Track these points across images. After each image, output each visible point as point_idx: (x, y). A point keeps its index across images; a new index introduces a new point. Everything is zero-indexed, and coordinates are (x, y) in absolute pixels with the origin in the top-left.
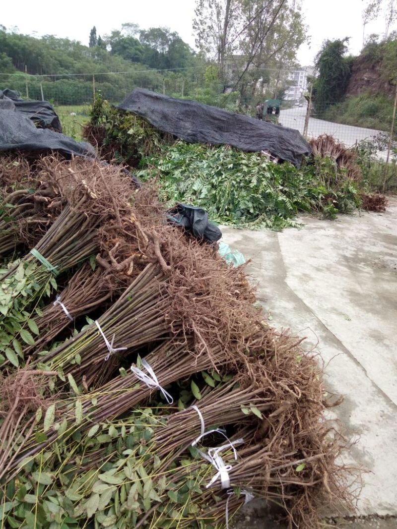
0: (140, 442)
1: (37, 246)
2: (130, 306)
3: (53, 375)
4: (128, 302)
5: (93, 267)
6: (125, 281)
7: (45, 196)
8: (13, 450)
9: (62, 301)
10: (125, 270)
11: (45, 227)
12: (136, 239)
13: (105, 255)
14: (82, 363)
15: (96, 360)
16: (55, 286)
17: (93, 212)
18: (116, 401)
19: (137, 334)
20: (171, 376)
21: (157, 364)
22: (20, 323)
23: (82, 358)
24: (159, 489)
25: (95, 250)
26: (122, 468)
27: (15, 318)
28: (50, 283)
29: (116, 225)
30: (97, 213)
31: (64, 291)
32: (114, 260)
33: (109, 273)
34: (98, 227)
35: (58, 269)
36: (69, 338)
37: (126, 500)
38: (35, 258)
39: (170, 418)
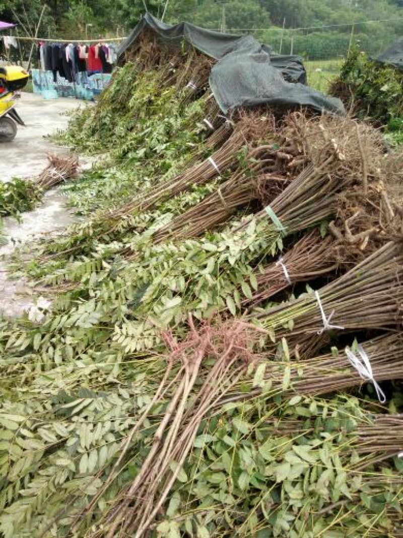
0: (340, 430)
1: (272, 204)
2: (357, 284)
3: (264, 333)
4: (355, 280)
5: (323, 234)
6: (356, 255)
7: (288, 153)
8: (220, 390)
9: (285, 263)
10: (358, 243)
11: (283, 186)
12: (378, 210)
13: (339, 224)
14: (295, 330)
15: (309, 331)
16: (281, 247)
17: (337, 175)
18: (323, 379)
19: (359, 316)
20: (390, 373)
21: (375, 355)
22: (243, 275)
23: (296, 324)
24: (353, 486)
25: (329, 216)
26: (317, 448)
27: (239, 269)
28: (276, 243)
29: (360, 192)
30: (341, 176)
31: (288, 253)
32: (349, 231)
33: (340, 244)
34: (339, 191)
35: (287, 230)
36: (285, 302)
37: (316, 481)
38: (268, 215)
39: (379, 417)
